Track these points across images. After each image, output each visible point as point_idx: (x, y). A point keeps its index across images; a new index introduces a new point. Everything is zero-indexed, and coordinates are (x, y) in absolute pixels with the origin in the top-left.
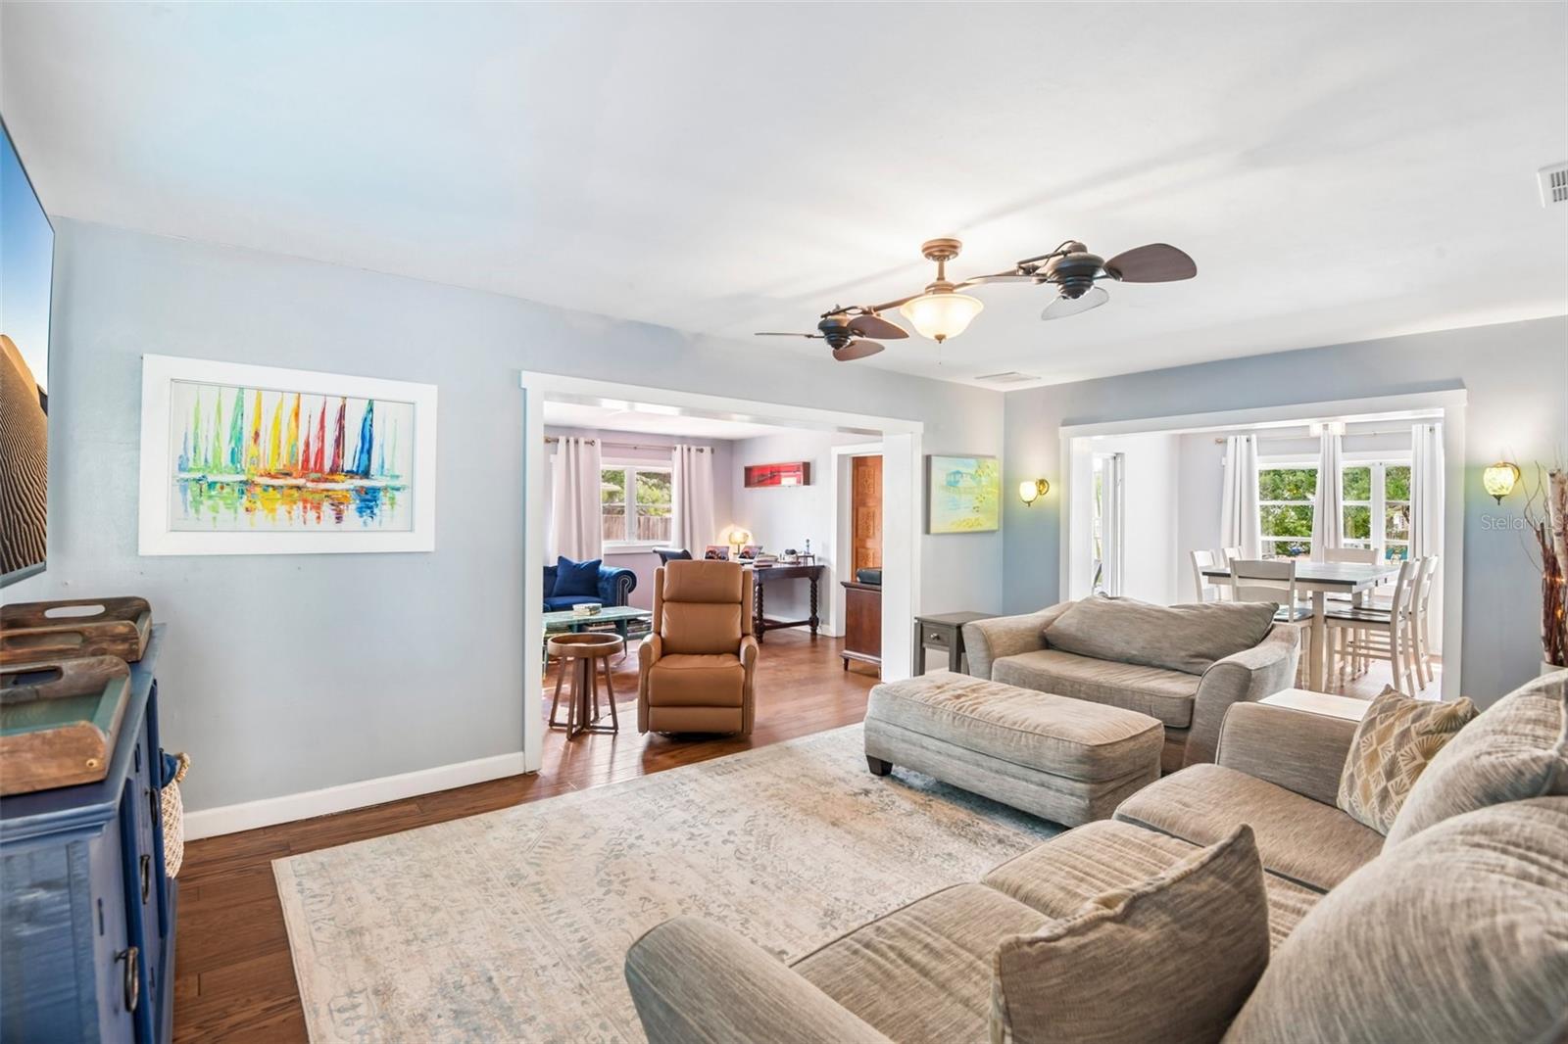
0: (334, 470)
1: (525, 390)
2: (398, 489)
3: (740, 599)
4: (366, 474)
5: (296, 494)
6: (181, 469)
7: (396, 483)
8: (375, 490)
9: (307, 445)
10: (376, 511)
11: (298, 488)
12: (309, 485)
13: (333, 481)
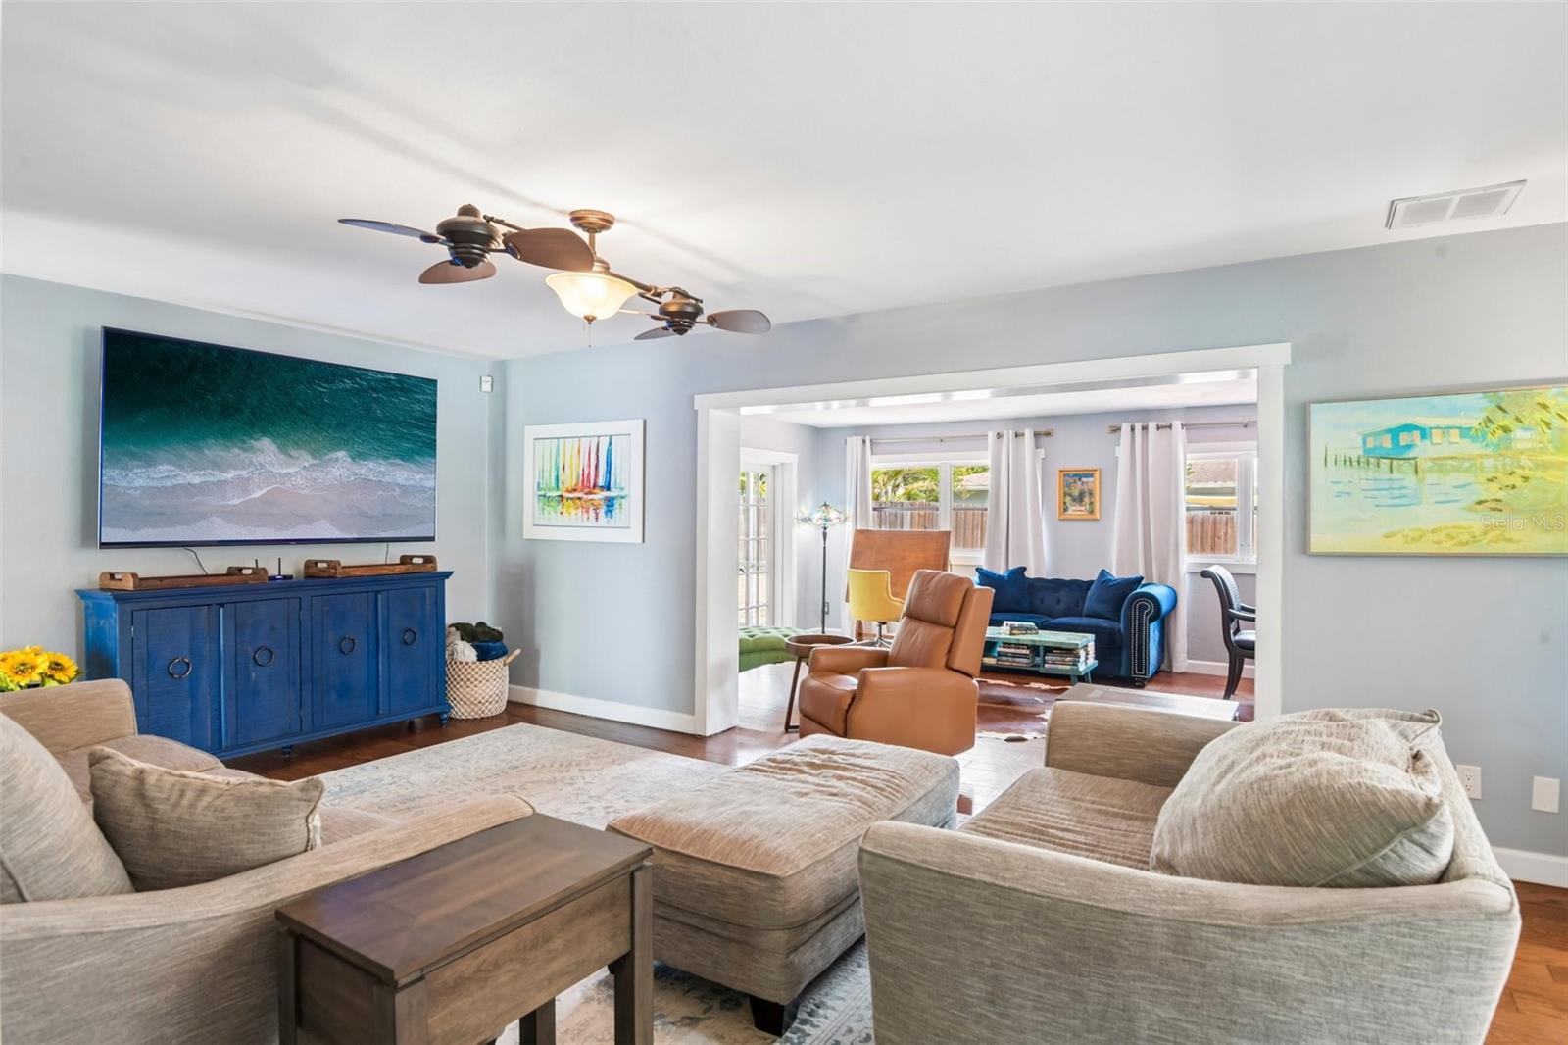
0: (595, 486)
1: (696, 411)
2: (623, 498)
3: (954, 623)
4: (608, 488)
5: (578, 501)
6: (539, 489)
7: (623, 494)
8: (613, 499)
9: (583, 470)
10: (613, 513)
11: (580, 499)
12: (585, 496)
13: (594, 494)
